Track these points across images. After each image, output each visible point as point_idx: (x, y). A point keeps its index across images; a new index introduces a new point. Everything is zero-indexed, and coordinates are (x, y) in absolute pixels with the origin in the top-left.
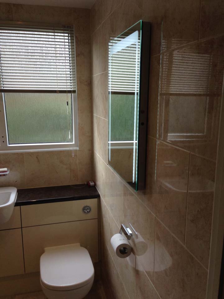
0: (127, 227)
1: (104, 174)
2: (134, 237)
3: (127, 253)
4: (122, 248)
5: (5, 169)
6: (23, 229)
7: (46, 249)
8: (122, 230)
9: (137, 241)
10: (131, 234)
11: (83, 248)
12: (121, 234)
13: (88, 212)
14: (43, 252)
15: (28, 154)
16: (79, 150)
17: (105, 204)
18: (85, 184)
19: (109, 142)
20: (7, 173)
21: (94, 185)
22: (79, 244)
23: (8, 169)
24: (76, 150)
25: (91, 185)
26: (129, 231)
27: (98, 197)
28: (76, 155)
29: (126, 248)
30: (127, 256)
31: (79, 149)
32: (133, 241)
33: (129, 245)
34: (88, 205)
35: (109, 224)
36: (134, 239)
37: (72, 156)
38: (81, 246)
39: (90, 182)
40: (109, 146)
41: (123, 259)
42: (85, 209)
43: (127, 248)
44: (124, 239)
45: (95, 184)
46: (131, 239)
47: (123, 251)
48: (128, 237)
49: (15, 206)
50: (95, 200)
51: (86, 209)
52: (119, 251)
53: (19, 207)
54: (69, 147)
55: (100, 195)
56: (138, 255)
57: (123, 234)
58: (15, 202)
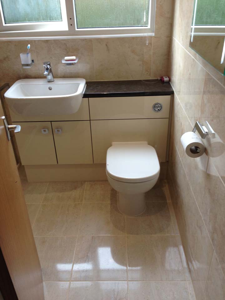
0: (202, 125)
1: (182, 65)
2: (210, 136)
3: (198, 152)
4: (193, 147)
5: (74, 57)
6: (91, 121)
7: (113, 143)
8: (196, 128)
9: (213, 141)
10: (206, 132)
11: (150, 146)
12: (194, 132)
13: (158, 109)
14: (110, 145)
15: (97, 40)
16: (155, 37)
17: (179, 101)
18: (158, 80)
19: (192, 27)
20: (76, 62)
21: (168, 81)
22: (146, 142)
23: (76, 58)
24: (151, 37)
25: (165, 81)
26: (205, 129)
27: (172, 93)
28: (150, 44)
29: (198, 147)
30: (198, 156)
31: (155, 35)
32: (209, 141)
33: (202, 144)
34: (159, 102)
35: (181, 123)
36: (209, 139)
37: (145, 44)
38: (149, 144)
39: (164, 77)
40: (192, 32)
41: (192, 158)
42: (155, 106)
43: (200, 147)
44: (197, 138)
45: (170, 80)
46: (206, 138)
47: (194, 150)
48: (203, 135)
49: (83, 98)
50: (168, 97)
51: (157, 107)
52: (189, 150)
53: (87, 98)
54: (142, 33)
55: (175, 92)
56: (213, 157)
57: (197, 132)
58: (83, 93)
